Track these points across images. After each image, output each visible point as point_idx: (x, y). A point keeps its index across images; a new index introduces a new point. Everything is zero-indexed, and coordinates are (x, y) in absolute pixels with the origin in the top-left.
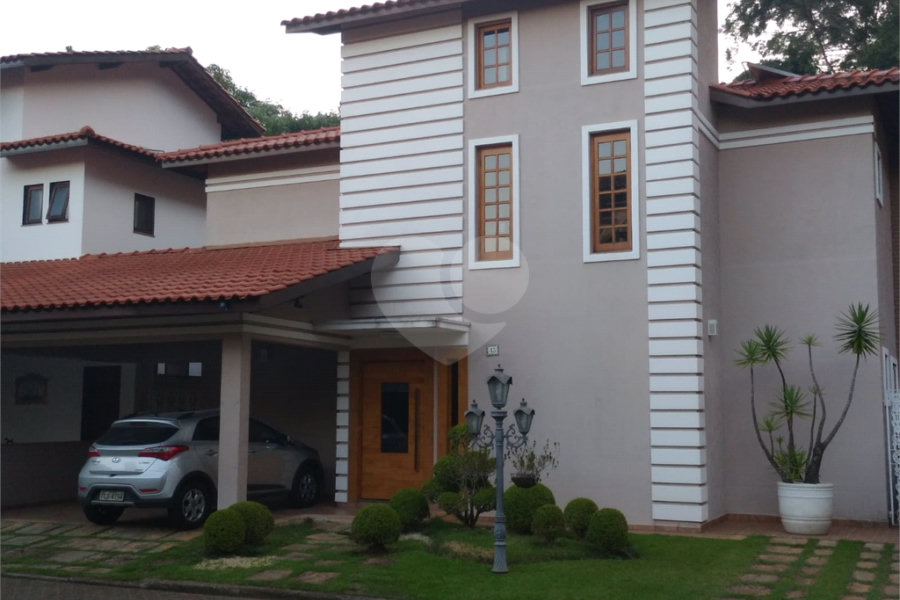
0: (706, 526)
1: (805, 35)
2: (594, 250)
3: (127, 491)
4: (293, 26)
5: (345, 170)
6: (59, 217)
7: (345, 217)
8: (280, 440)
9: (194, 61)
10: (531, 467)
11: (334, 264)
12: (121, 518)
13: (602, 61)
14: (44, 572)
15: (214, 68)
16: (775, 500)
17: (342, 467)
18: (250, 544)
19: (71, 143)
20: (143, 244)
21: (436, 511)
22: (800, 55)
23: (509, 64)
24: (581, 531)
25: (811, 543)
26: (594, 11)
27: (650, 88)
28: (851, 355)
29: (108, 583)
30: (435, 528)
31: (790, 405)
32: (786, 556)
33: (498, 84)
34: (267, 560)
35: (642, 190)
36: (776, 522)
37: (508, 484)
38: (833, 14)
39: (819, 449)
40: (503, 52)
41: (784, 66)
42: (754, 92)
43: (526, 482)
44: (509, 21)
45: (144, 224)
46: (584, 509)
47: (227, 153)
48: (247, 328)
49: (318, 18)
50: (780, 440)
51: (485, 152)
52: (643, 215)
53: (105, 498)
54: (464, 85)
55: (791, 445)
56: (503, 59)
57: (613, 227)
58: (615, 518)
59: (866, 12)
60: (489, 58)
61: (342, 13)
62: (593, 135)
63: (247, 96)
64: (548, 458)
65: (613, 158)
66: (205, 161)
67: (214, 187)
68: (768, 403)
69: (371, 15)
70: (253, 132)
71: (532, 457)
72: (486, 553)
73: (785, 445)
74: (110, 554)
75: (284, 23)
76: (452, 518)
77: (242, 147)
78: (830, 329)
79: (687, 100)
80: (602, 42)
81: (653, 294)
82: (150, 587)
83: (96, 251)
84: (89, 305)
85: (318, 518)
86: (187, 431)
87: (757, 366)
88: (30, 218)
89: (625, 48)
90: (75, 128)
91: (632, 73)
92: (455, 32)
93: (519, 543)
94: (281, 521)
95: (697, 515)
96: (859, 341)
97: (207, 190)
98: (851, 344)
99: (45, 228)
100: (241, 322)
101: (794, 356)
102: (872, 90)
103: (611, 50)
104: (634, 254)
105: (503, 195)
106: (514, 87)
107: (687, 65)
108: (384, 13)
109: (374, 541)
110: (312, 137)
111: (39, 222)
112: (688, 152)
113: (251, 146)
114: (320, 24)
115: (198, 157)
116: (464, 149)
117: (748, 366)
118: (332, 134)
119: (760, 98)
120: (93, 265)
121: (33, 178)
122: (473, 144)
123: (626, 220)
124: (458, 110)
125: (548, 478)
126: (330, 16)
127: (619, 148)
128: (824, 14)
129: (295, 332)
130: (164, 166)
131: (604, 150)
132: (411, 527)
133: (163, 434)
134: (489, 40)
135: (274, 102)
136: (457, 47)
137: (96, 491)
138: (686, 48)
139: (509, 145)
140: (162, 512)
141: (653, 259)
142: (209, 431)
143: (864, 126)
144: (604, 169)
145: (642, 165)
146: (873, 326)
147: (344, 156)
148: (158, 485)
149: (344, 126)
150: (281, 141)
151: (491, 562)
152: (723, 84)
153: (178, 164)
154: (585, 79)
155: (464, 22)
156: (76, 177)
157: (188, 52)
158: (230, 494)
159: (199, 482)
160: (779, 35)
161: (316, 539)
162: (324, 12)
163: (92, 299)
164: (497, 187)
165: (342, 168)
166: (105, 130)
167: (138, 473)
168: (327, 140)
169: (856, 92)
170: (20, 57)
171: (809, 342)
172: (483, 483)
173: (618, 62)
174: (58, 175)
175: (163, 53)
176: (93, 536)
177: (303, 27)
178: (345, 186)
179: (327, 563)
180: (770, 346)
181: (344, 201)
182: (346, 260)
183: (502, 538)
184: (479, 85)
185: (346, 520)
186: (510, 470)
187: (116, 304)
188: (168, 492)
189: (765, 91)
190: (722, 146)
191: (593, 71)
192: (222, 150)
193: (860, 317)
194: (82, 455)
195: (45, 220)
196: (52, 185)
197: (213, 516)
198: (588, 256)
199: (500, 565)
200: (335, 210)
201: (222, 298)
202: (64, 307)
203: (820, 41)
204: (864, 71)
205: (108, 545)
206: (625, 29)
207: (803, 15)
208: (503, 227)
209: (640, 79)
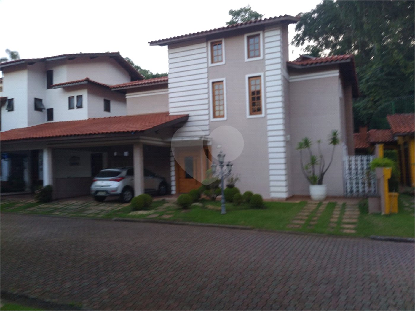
0: (287, 199)
1: (317, 46)
2: (251, 114)
3: (106, 191)
4: (152, 43)
5: (170, 90)
6: (80, 107)
7: (171, 105)
8: (154, 175)
9: (120, 56)
10: (232, 182)
11: (168, 120)
12: (105, 200)
13: (252, 54)
14: (83, 216)
15: (127, 58)
16: (308, 191)
17: (173, 183)
18: (146, 206)
19: (82, 83)
20: (107, 115)
21: (203, 196)
22: (315, 52)
23: (222, 55)
24: (248, 201)
25: (320, 203)
26: (249, 38)
27: (267, 62)
28: (332, 146)
29: (102, 219)
30: (203, 201)
31: (313, 161)
32: (312, 207)
33: (218, 62)
34: (152, 212)
35: (265, 96)
36: (309, 197)
37: (225, 188)
38: (326, 39)
39: (322, 175)
40: (220, 51)
41: (311, 55)
42: (301, 63)
43: (231, 186)
44: (221, 41)
45: (107, 108)
46: (249, 194)
47: (132, 85)
48: (141, 141)
49: (160, 41)
50: (310, 172)
51: (215, 84)
52: (266, 103)
53: (100, 194)
54: (207, 62)
55: (314, 174)
56: (220, 54)
57: (256, 107)
58: (259, 197)
59: (337, 38)
60: (215, 53)
61: (167, 39)
62: (249, 78)
63: (138, 68)
64: (237, 179)
65: (256, 85)
66: (125, 88)
67: (129, 96)
68: (306, 161)
69: (177, 40)
70: (140, 78)
71: (232, 179)
72: (219, 208)
73: (312, 173)
74: (103, 211)
75: (149, 43)
76: (208, 198)
77: (137, 83)
78: (326, 137)
79: (279, 66)
80: (252, 48)
81: (269, 128)
82: (115, 220)
83: (92, 117)
84: (90, 134)
85: (167, 199)
86: (124, 173)
87: (302, 150)
88: (71, 107)
89: (259, 49)
90: (83, 78)
91: (261, 58)
92: (204, 45)
93: (229, 205)
94: (155, 200)
95: (284, 195)
96: (334, 141)
97: (127, 97)
98: (332, 143)
99: (76, 111)
100: (139, 139)
101: (314, 146)
102: (338, 62)
103: (254, 50)
104: (263, 115)
105: (221, 98)
106: (224, 63)
107: (279, 55)
108: (181, 39)
109: (184, 205)
110: (159, 80)
111: (73, 108)
112: (280, 82)
113: (140, 83)
114: (161, 43)
115: (123, 87)
116: (208, 83)
117: (299, 150)
118: (166, 79)
119: (302, 65)
120: (91, 122)
121: (71, 94)
122: (211, 81)
123: (260, 104)
124: (206, 70)
125: (237, 185)
126: (163, 40)
127: (258, 82)
128: (323, 39)
129: (156, 142)
130: (113, 90)
131: (253, 82)
132: (196, 201)
133: (116, 174)
134: (215, 47)
135: (147, 69)
136: (205, 50)
137: (97, 192)
138: (279, 49)
139: (222, 81)
140: (117, 198)
141: (269, 117)
142: (131, 173)
143: (335, 73)
144: (253, 89)
145: (265, 88)
146: (339, 136)
147: (170, 86)
148: (116, 189)
149: (169, 76)
150: (150, 81)
151: (220, 211)
152: (290, 61)
153: (116, 89)
154: (247, 60)
155: (207, 41)
156: (84, 94)
157: (118, 53)
158: (139, 192)
159: (129, 189)
160: (309, 46)
161: (166, 205)
162: (161, 39)
163: (91, 132)
164: (219, 95)
165: (169, 89)
166: (93, 79)
167: (109, 186)
168: (164, 81)
169: (333, 63)
170: (64, 55)
171: (319, 142)
172: (217, 187)
173: (257, 54)
174: (79, 93)
175: (110, 53)
176: (97, 205)
177: (155, 44)
178: (170, 95)
179: (170, 212)
180: (306, 143)
181: (170, 100)
182: (172, 119)
183: (224, 203)
184: (212, 62)
185: (175, 199)
186: (225, 183)
187: (99, 134)
188: (119, 191)
189: (305, 63)
190: (291, 81)
191: (249, 57)
192: (131, 84)
193: (335, 134)
194: (91, 181)
195: (75, 108)
196: (77, 96)
197: (133, 199)
198: (248, 116)
199: (223, 212)
200: (167, 103)
201: (132, 131)
202: (82, 135)
203: (322, 47)
204: (336, 56)
205: (102, 208)
206: (259, 43)
207: (316, 39)
208: (221, 108)
209: (264, 60)
